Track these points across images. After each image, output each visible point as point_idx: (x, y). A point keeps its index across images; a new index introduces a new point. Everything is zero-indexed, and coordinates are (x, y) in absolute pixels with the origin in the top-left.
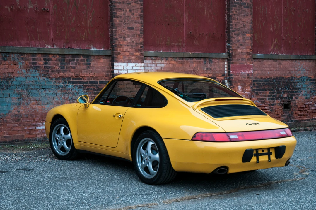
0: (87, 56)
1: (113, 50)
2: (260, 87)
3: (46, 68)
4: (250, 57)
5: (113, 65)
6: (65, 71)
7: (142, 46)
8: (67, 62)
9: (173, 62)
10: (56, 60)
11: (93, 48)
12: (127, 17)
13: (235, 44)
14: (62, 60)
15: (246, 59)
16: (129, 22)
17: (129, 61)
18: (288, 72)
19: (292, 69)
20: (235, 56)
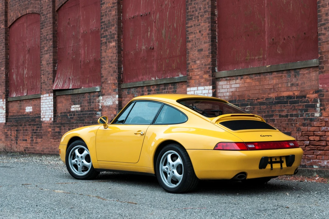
0: (174, 84)
7: (210, 67)
8: (161, 91)
9: (248, 80)
11: (181, 75)
12: (197, 39)
14: (158, 90)
16: (199, 44)
17: (199, 85)
20: (326, 62)
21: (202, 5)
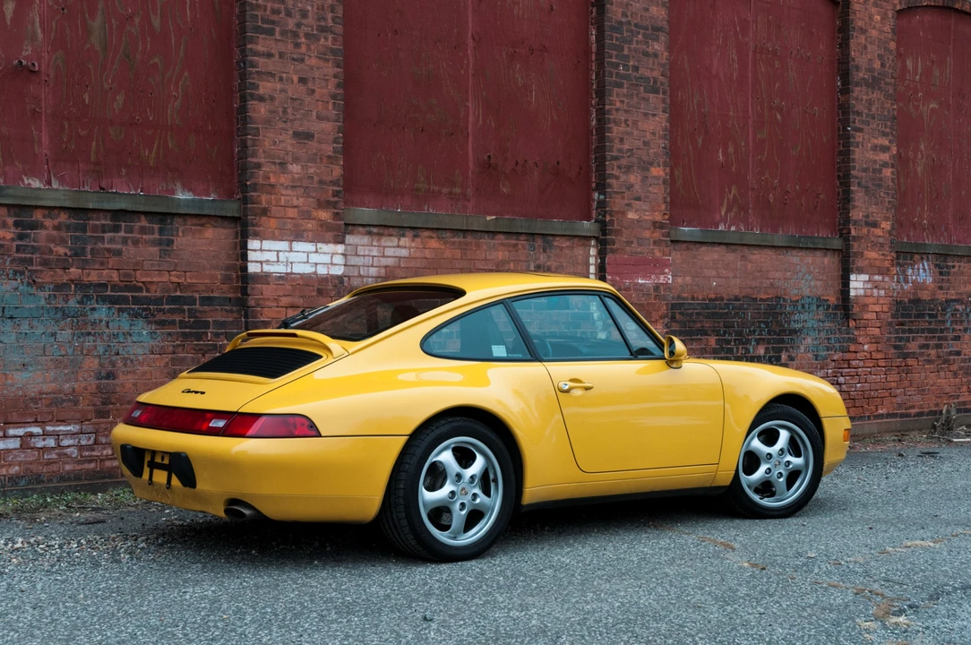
0: (164, 218)
1: (245, 200)
2: (691, 325)
3: (24, 252)
4: (663, 236)
5: (244, 248)
6: (86, 261)
7: (338, 192)
8: (95, 235)
9: (434, 243)
10: (57, 228)
11: (183, 192)
12: (292, 98)
13: (619, 196)
14: (77, 228)
15: (652, 240)
16: (298, 116)
17: (297, 235)
18: (768, 282)
19: (777, 275)
20: (618, 232)
21: (312, 6)
